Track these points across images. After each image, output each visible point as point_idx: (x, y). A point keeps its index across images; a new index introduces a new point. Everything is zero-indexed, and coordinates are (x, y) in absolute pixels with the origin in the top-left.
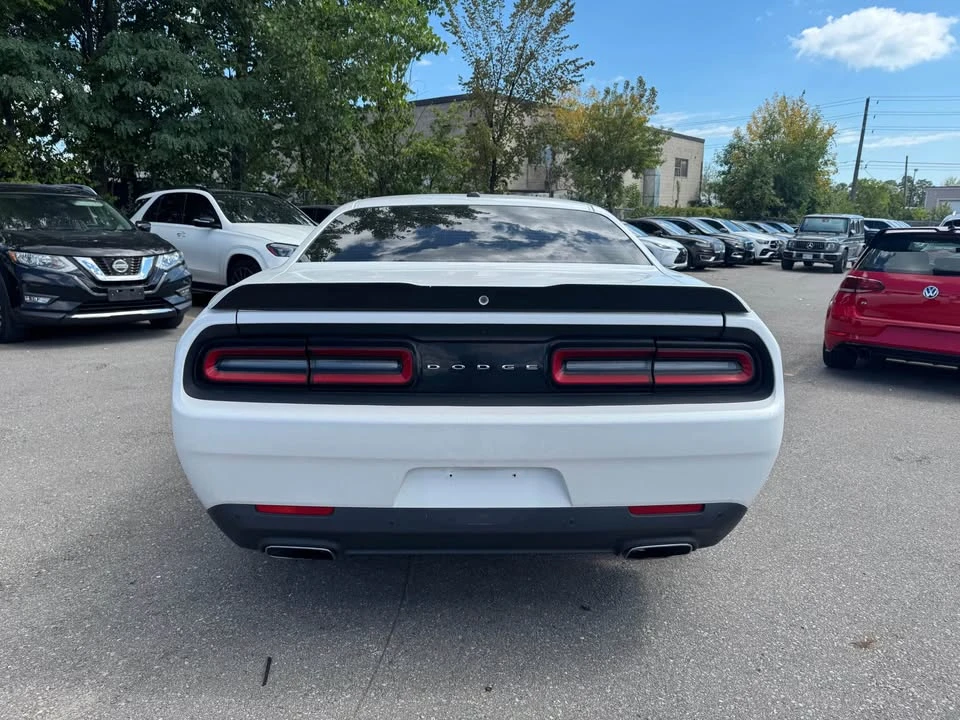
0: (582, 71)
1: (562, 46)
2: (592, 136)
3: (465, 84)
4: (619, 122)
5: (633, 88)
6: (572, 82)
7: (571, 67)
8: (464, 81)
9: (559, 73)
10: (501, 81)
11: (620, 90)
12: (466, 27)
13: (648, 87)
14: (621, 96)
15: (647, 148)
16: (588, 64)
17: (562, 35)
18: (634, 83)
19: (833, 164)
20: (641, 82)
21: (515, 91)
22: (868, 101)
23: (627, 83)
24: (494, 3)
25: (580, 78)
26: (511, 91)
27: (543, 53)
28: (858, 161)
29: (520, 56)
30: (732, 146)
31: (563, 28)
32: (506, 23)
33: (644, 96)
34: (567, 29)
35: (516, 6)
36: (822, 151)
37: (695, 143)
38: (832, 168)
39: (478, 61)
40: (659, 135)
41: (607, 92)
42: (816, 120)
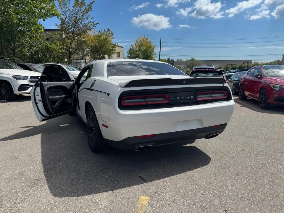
0: (95, 25)
1: (88, 17)
2: (95, 44)
3: (58, 26)
4: (103, 40)
5: (106, 31)
6: (93, 28)
7: (93, 24)
8: (57, 25)
9: (89, 25)
10: (70, 26)
11: (103, 31)
12: (58, 8)
13: (111, 31)
14: (103, 33)
15: (112, 48)
16: (97, 23)
17: (89, 14)
18: (106, 30)
19: (155, 55)
20: (109, 30)
21: (75, 29)
22: (161, 39)
23: (105, 30)
24: (66, 2)
25: (95, 28)
26: (74, 29)
27: (83, 19)
28: (160, 54)
29: (76, 19)
30: (131, 49)
31: (89, 12)
32: (71, 9)
33: (110, 33)
34: (90, 13)
35: (74, 4)
36: (153, 51)
37: (121, 48)
38: (155, 56)
39: (62, 19)
40: (114, 46)
41: (99, 32)
42: (151, 43)
